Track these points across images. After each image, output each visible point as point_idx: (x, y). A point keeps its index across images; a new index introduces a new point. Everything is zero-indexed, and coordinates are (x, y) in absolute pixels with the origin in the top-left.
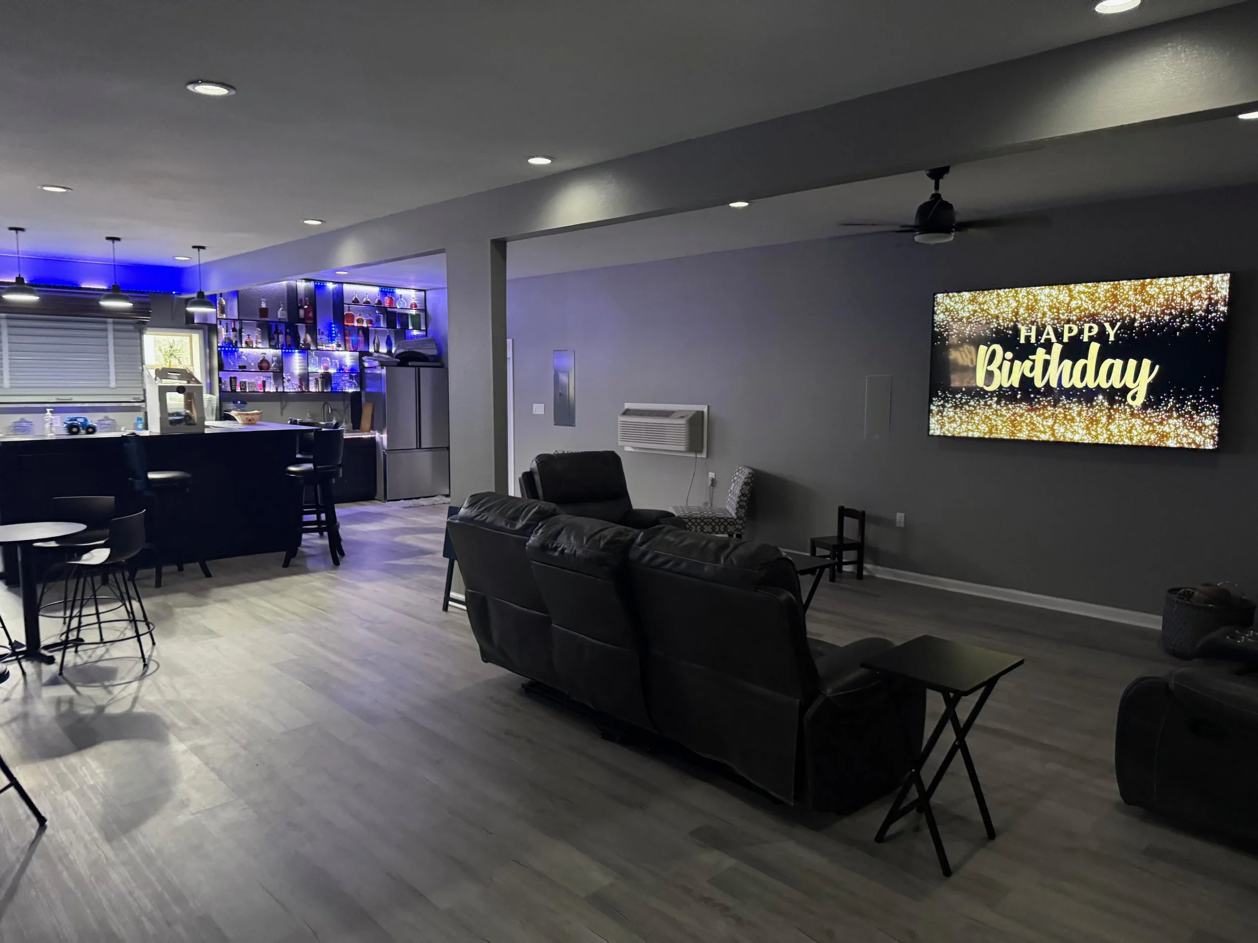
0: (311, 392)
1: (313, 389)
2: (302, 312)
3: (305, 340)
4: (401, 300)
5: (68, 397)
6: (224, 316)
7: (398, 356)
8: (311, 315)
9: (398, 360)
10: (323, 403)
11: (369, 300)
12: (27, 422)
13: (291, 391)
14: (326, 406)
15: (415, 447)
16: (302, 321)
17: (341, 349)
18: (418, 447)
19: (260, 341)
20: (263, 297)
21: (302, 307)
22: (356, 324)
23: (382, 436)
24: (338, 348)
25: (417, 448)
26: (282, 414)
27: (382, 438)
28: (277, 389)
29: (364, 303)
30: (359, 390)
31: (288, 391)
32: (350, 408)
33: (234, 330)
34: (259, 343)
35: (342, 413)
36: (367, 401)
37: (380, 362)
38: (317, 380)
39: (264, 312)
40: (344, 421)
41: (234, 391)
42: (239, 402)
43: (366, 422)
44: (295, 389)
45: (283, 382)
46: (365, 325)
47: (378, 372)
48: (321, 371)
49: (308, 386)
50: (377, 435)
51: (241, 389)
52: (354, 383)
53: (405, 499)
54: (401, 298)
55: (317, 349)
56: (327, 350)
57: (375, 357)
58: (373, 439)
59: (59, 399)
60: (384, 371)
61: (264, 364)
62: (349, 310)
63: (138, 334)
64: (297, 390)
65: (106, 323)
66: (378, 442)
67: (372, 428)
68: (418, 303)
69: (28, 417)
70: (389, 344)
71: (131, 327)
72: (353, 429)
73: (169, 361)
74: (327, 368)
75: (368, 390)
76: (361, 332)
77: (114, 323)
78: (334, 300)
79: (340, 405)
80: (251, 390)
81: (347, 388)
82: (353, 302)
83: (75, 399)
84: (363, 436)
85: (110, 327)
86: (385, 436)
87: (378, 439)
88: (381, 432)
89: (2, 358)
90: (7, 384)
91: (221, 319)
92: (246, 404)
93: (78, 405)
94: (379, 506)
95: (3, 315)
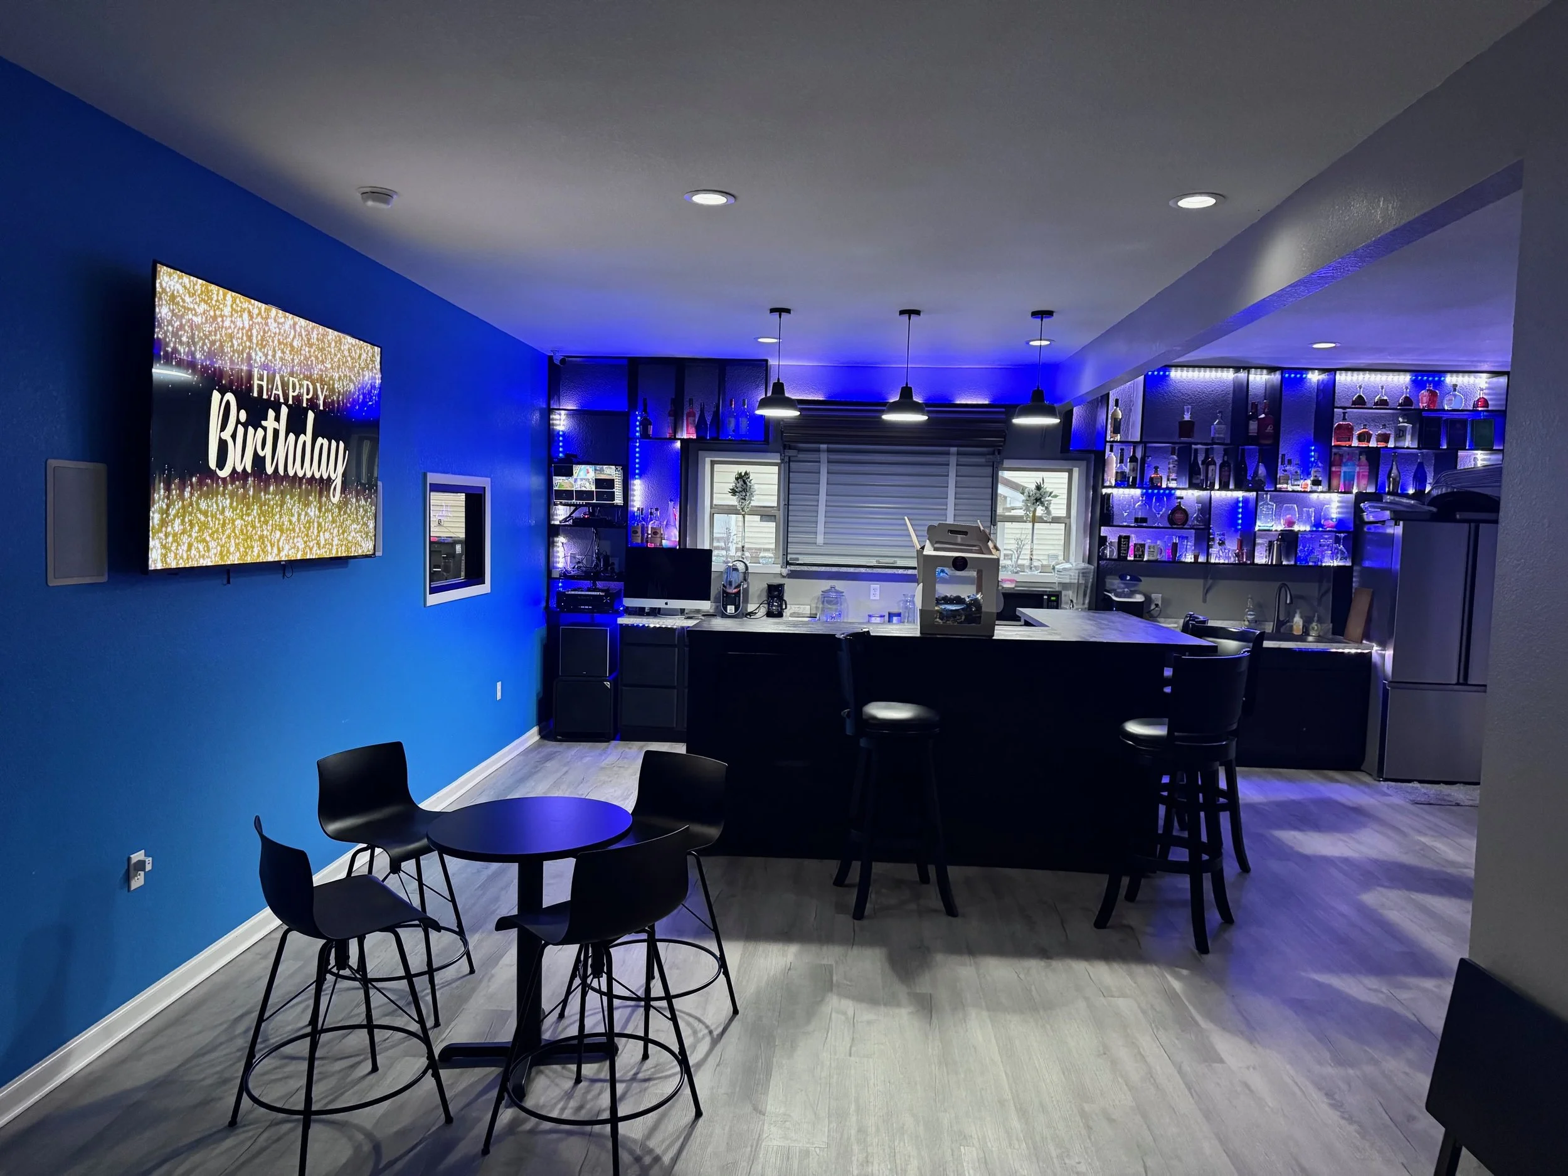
0: (1257, 564)
1: (1261, 558)
2: (1253, 426)
3: (1256, 473)
4: (1455, 396)
5: (891, 560)
6: (1118, 438)
7: (1435, 501)
8: (1270, 429)
9: (1434, 509)
10: (1279, 584)
11: (1385, 398)
12: (837, 592)
13: (1222, 561)
14: (1283, 590)
15: (1455, 681)
16: (1253, 440)
17: (1320, 488)
18: (1461, 681)
19: (1173, 476)
20: (1189, 404)
21: (1255, 417)
22: (1355, 443)
23: (1383, 652)
24: (1315, 488)
25: (1458, 684)
26: (1205, 601)
27: (1384, 656)
28: (1196, 558)
29: (1376, 404)
30: (1349, 563)
31: (1217, 561)
32: (1330, 595)
33: (1133, 459)
34: (1172, 480)
35: (1316, 603)
36: (1363, 585)
37: (1394, 512)
38: (1271, 544)
39: (1187, 429)
40: (1316, 618)
41: (1122, 558)
42: (1128, 578)
43: (1356, 624)
44: (1229, 558)
45: (1209, 547)
46: (1373, 444)
47: (1390, 531)
48: (1279, 526)
49: (1252, 556)
50: (1375, 649)
51: (1135, 556)
52: (1341, 550)
53: (1421, 782)
54: (1455, 390)
55: (1276, 490)
56: (1293, 491)
57: (1387, 502)
58: (1368, 656)
59: (878, 562)
60: (1398, 530)
61: (1178, 516)
62: (1344, 419)
63: (989, 470)
64: (1232, 560)
65: (948, 453)
66: (1375, 665)
67: (1367, 636)
68: (1491, 400)
69: (839, 585)
70: (1420, 479)
71: (982, 460)
72: (1334, 633)
73: (1032, 509)
74: (1291, 523)
75: (1367, 564)
76: (1363, 458)
77: (959, 454)
78: (1318, 404)
79: (1312, 589)
80: (1151, 558)
81: (1326, 559)
82: (1354, 403)
83: (900, 563)
84: (1346, 651)
85: (953, 460)
86: (1389, 653)
87: (1375, 657)
88: (1383, 644)
89: (816, 503)
90: (820, 539)
91: (1113, 442)
92: (1141, 581)
93: (900, 571)
94: (1362, 787)
95: (824, 446)
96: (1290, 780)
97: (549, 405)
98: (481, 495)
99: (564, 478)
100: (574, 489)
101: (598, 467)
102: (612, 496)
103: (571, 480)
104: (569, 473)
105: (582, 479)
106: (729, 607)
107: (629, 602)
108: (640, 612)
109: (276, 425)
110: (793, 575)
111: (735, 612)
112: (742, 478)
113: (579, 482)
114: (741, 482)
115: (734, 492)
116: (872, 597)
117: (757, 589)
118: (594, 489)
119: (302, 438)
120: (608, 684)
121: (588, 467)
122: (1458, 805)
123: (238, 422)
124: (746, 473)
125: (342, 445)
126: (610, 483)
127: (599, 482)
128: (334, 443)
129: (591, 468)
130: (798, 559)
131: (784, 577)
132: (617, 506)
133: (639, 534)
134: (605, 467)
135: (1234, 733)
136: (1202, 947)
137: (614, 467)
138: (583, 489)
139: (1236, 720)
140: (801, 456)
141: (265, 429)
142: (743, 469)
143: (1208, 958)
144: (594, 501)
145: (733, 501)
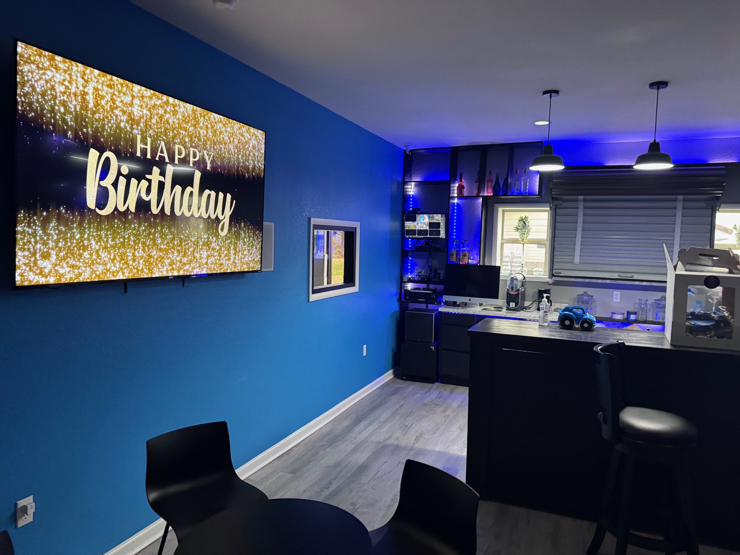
5: (630, 275)
12: (588, 296)
59: (620, 276)
63: (710, 211)
65: (675, 200)
69: (590, 291)
71: (703, 204)
77: (685, 200)
83: (636, 277)
85: (680, 205)
89: (574, 236)
90: (577, 260)
93: (637, 283)
95: (581, 197)
97: (404, 179)
98: (354, 232)
99: (411, 222)
100: (417, 229)
101: (431, 215)
102: (438, 233)
103: (415, 223)
104: (414, 220)
105: (421, 223)
106: (511, 304)
107: (446, 298)
108: (454, 304)
109: (162, 179)
110: (556, 283)
111: (516, 307)
112: (524, 222)
113: (420, 225)
114: (522, 223)
115: (517, 229)
116: (614, 300)
117: (531, 292)
118: (428, 229)
119: (189, 189)
120: (433, 348)
121: (425, 215)
123: (119, 174)
124: (526, 217)
125: (229, 196)
126: (438, 225)
127: (431, 225)
128: (221, 195)
129: (426, 216)
130: (560, 273)
131: (550, 284)
132: (442, 239)
133: (455, 256)
134: (435, 215)
137: (440, 215)
138: (422, 229)
140: (565, 204)
141: (150, 181)
142: (523, 215)
144: (428, 236)
145: (517, 235)
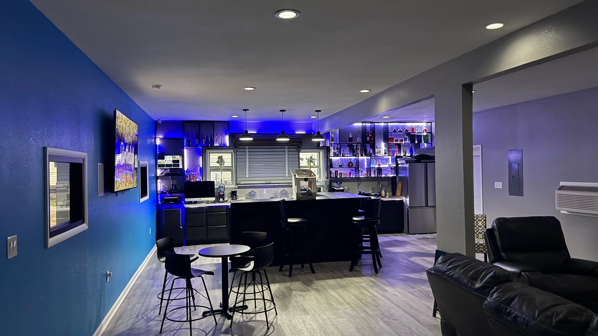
1: (373, 176)
2: (368, 138)
3: (370, 151)
4: (418, 128)
5: (270, 181)
6: (333, 142)
7: (416, 157)
8: (372, 139)
9: (416, 159)
10: (377, 182)
11: (401, 130)
12: (254, 192)
13: (363, 177)
14: (379, 183)
15: (424, 206)
16: (368, 142)
17: (386, 155)
18: (426, 205)
19: (348, 153)
20: (351, 132)
21: (368, 136)
22: (394, 142)
23: (406, 199)
24: (385, 155)
25: (425, 206)
26: (358, 188)
27: (407, 200)
28: (356, 176)
29: (399, 131)
30: (395, 175)
31: (361, 177)
32: (391, 184)
33: (337, 148)
34: (348, 154)
35: (387, 187)
36: (399, 181)
37: (406, 161)
38: (375, 171)
39: (351, 139)
40: (388, 191)
41: (336, 177)
42: (339, 183)
43: (398, 192)
44: (364, 176)
45: (359, 173)
46: (399, 142)
47: (405, 166)
48: (377, 166)
49: (370, 174)
50: (404, 198)
51: (340, 176)
52: (393, 172)
53: (419, 234)
54: (418, 127)
55: (375, 156)
56: (380, 156)
57: (404, 158)
58: (402, 201)
59: (266, 182)
60: (408, 166)
61: (350, 164)
62: (391, 136)
63: (297, 153)
64: (365, 176)
65: (285, 148)
66: (405, 203)
67: (401, 195)
68: (427, 129)
69: (254, 190)
70: (411, 152)
71: (295, 150)
72: (393, 195)
73: (310, 164)
74: (379, 165)
75: (400, 175)
76: (397, 146)
77: (288, 148)
78: (384, 131)
79: (386, 183)
80: (344, 177)
81: (389, 175)
82: (393, 131)
83: (272, 182)
84: (398, 199)
85: (287, 150)
86: (408, 199)
87: (404, 201)
88: (406, 197)
89: (245, 165)
90: (247, 176)
91: (332, 144)
92: (342, 183)
93: (273, 185)
94: (405, 237)
95: (247, 147)
96: (385, 236)
97: (155, 136)
98: (146, 167)
99: (161, 160)
100: (165, 164)
101: (174, 156)
102: (178, 165)
103: (164, 161)
104: (163, 159)
105: (168, 160)
106: (221, 199)
107: (187, 200)
108: (191, 203)
110: (239, 188)
111: (223, 200)
112: (220, 158)
113: (167, 161)
114: (220, 159)
115: (218, 162)
116: (264, 193)
117: (227, 193)
118: (172, 163)
120: (181, 227)
122: (428, 238)
124: (221, 156)
126: (178, 161)
127: (174, 161)
129: (171, 157)
130: (240, 183)
131: (236, 188)
132: (180, 169)
133: (189, 177)
134: (176, 156)
135: (379, 218)
136: (377, 272)
137: (179, 156)
138: (168, 163)
139: (379, 214)
140: (240, 150)
143: (379, 274)
144: (172, 167)
145: (218, 165)
